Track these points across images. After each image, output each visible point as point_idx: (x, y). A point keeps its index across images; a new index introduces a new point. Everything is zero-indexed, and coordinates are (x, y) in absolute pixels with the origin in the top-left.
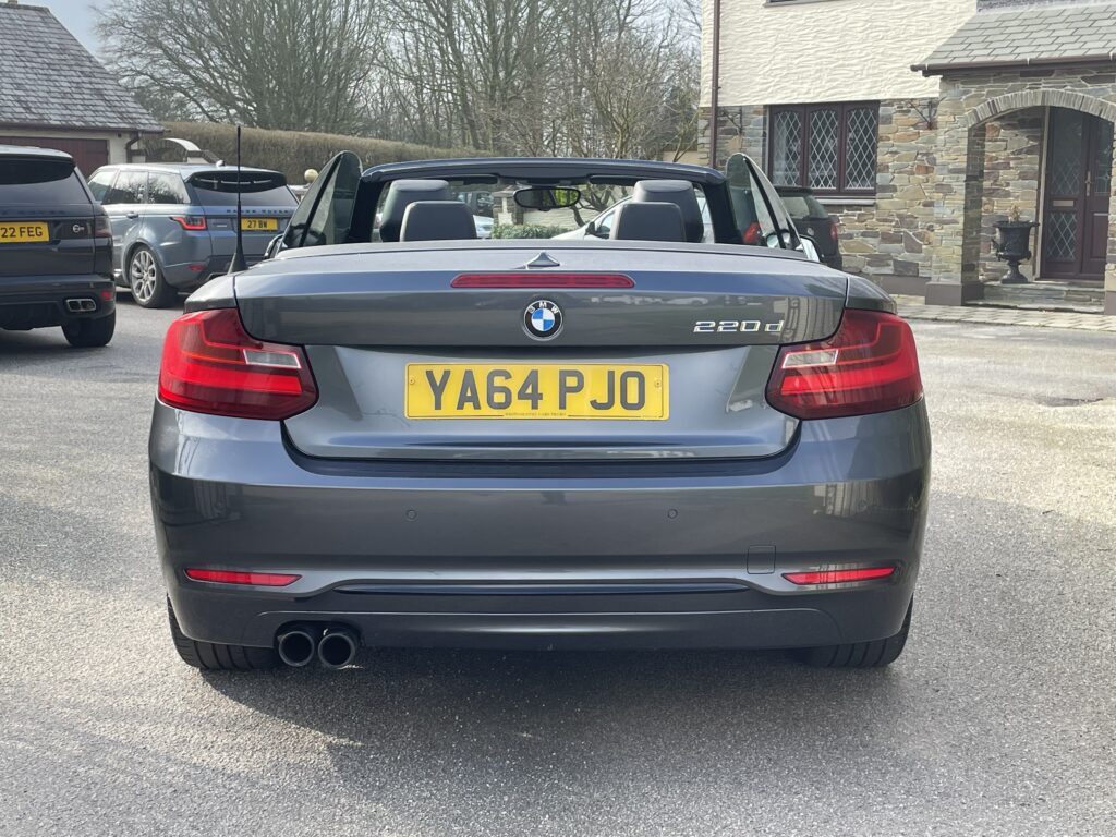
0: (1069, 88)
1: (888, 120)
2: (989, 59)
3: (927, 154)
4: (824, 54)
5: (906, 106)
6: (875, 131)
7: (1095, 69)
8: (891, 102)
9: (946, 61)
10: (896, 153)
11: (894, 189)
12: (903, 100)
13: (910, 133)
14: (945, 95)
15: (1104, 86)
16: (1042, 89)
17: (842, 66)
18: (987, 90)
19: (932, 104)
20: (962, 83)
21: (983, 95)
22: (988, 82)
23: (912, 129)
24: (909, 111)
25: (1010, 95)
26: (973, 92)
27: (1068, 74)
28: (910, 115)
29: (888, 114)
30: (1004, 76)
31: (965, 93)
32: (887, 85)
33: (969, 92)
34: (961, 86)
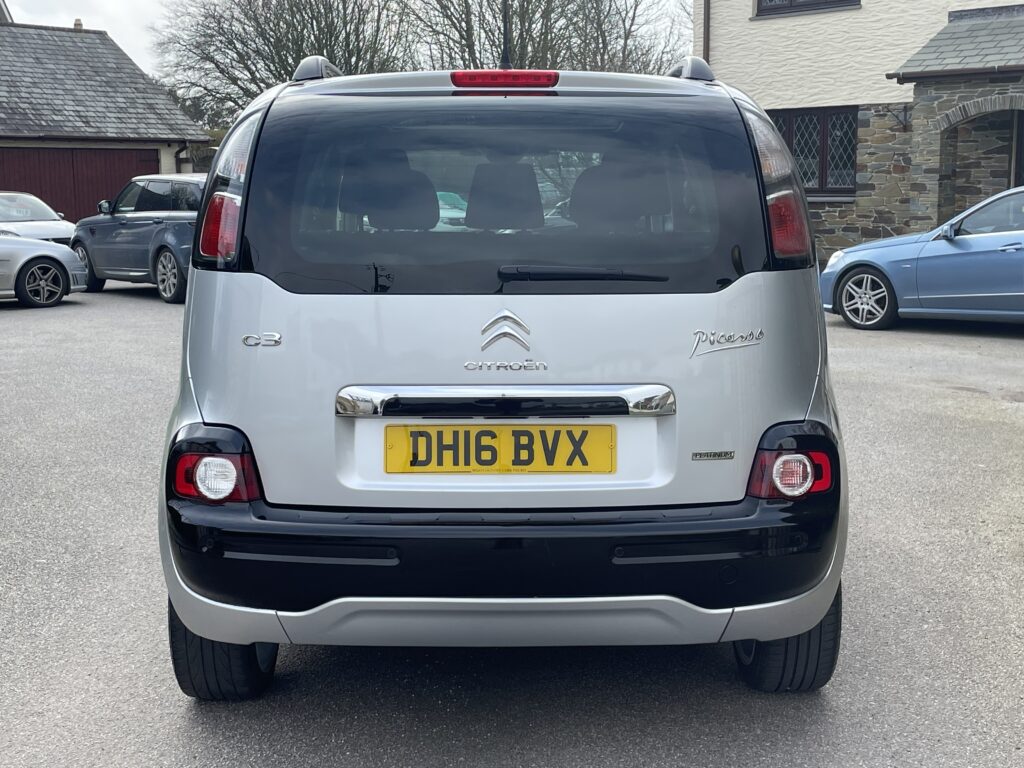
1: (866, 124)
2: (960, 67)
3: (901, 155)
4: (807, 63)
5: (884, 110)
6: (855, 133)
8: (868, 107)
9: (919, 69)
10: (874, 154)
11: (872, 187)
12: (880, 105)
13: (886, 135)
14: (918, 100)
16: (1010, 94)
17: (823, 74)
18: (959, 95)
19: (907, 108)
20: (935, 89)
21: (955, 100)
22: (959, 88)
23: (888, 131)
24: (885, 115)
25: (980, 100)
26: (945, 97)
28: (886, 118)
29: (867, 117)
30: (974, 82)
31: (937, 98)
32: (865, 91)
33: (941, 97)
34: (934, 92)
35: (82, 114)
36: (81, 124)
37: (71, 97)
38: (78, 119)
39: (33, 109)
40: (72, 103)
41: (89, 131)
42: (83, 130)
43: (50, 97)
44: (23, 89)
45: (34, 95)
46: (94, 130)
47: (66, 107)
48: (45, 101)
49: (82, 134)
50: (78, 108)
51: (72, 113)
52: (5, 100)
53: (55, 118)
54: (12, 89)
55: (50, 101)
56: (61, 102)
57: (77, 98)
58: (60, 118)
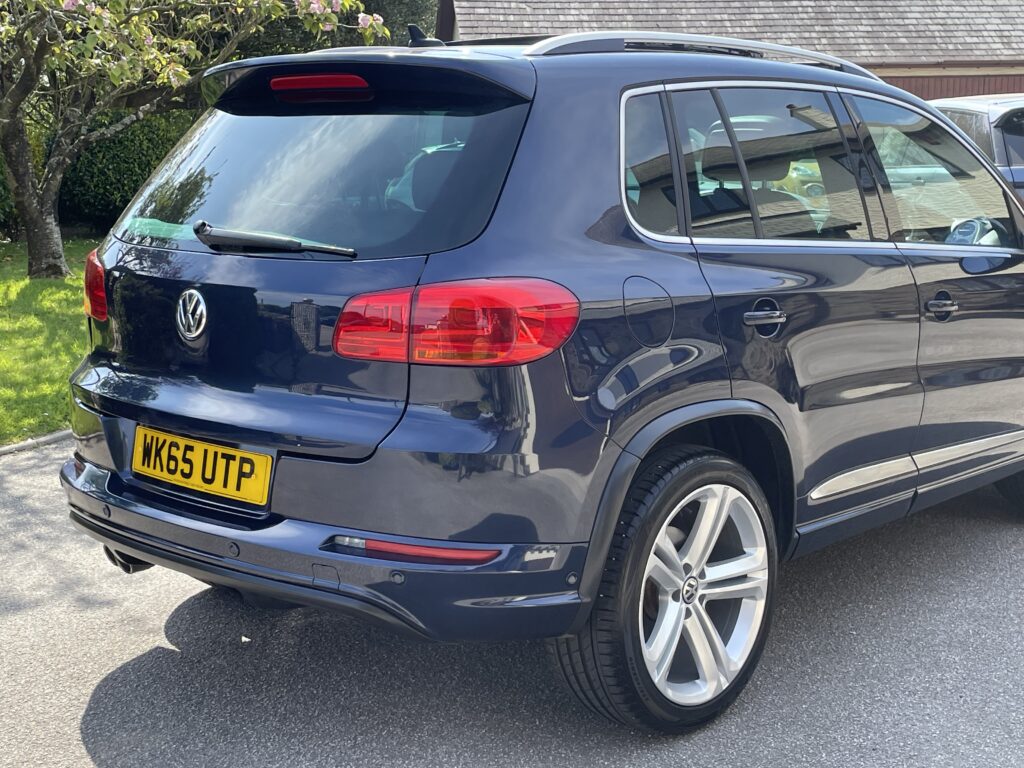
35: (1006, 33)
36: (1000, 46)
37: (1001, 15)
38: (997, 40)
39: (945, 31)
40: (999, 21)
41: (1006, 54)
42: (998, 52)
43: (973, 15)
44: (941, 9)
45: (952, 15)
46: (1011, 52)
47: (989, 27)
48: (963, 21)
49: (996, 58)
50: (1002, 27)
51: (993, 34)
52: (914, 22)
53: (969, 40)
54: (928, 9)
55: (970, 21)
56: (984, 21)
57: (1008, 15)
58: (975, 40)
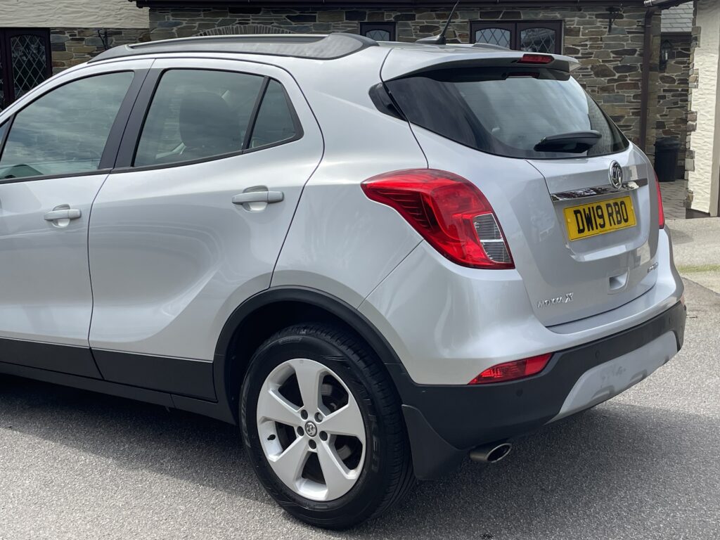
0: (275, 24)
1: (61, 47)
5: (78, 35)
6: (49, 57)
7: (298, 9)
8: (62, 31)
12: (75, 29)
14: (155, 25)
15: (307, 24)
16: (251, 24)
18: (198, 23)
20: (173, 15)
21: (195, 27)
22: (199, 15)
24: (82, 40)
25: (221, 28)
26: (184, 25)
27: (276, 12)
28: (84, 43)
29: (61, 41)
30: (213, 11)
31: (176, 24)
32: (55, 14)
33: (182, 24)
34: (171, 18)
